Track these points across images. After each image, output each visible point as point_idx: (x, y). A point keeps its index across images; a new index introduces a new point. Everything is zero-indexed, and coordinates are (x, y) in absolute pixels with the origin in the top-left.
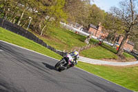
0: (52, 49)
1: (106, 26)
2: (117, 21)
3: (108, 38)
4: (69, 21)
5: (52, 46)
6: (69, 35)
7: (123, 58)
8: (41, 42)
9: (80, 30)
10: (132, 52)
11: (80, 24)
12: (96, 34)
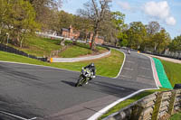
0: (33, 57)
1: (77, 27)
2: (85, 21)
3: (80, 37)
4: (43, 29)
5: (32, 54)
6: (45, 42)
7: (96, 52)
8: (22, 53)
9: (54, 35)
10: (103, 45)
11: (54, 30)
12: (70, 36)
